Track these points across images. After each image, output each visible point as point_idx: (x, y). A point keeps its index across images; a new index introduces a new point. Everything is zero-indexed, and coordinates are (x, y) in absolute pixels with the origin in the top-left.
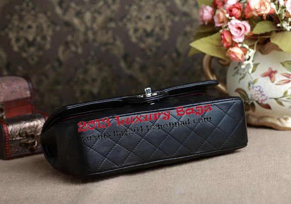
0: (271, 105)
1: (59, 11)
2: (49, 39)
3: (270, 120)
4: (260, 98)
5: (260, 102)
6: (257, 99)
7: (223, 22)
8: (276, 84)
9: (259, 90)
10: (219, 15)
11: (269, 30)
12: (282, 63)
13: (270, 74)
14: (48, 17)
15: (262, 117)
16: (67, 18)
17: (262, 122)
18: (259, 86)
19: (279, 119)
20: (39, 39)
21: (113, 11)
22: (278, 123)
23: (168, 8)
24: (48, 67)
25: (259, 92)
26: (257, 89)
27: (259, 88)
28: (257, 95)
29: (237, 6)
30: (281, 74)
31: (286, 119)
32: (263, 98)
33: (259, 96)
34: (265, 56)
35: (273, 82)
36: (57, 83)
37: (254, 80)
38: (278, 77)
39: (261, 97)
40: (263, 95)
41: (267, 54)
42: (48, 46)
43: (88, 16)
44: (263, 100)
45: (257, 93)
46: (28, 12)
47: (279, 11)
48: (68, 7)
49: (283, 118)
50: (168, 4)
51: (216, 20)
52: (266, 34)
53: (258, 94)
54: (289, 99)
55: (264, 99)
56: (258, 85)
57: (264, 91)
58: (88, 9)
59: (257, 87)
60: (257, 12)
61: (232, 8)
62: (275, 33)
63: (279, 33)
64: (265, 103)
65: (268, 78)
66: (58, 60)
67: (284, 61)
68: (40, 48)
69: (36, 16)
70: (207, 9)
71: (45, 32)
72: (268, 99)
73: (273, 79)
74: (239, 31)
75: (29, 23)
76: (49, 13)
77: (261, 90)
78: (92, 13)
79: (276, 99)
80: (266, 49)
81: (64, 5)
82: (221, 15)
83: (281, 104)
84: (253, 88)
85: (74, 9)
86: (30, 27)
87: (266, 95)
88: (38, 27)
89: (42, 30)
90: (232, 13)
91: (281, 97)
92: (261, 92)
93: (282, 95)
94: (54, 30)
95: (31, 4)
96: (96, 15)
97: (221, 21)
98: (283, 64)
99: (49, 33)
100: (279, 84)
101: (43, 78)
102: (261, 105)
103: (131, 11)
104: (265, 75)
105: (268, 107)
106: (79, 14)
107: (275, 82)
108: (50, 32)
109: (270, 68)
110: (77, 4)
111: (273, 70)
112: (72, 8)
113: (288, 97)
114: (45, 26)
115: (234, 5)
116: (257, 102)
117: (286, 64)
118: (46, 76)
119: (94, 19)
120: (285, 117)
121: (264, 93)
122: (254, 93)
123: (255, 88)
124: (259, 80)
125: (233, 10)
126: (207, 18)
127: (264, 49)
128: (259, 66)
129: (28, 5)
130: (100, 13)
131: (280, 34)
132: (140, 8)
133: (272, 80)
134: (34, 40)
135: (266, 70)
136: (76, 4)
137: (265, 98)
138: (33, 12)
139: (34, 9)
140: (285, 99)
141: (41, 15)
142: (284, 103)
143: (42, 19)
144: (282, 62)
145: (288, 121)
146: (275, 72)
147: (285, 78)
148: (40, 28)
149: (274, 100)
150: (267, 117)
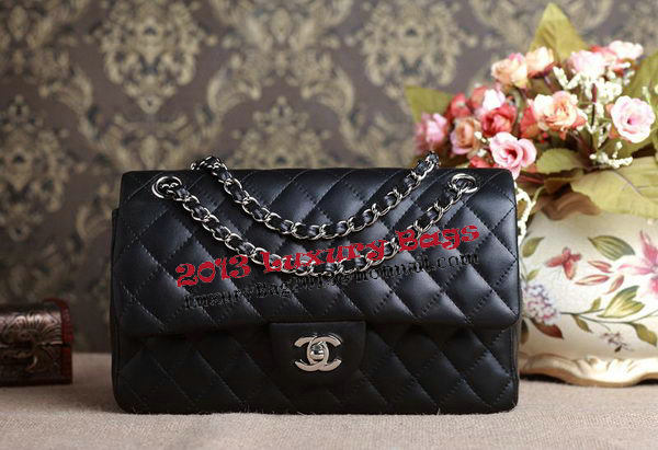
0: (562, 329)
1: (86, 129)
2: (59, 188)
3: (556, 363)
4: (540, 312)
5: (539, 321)
6: (533, 314)
7: (470, 146)
8: (577, 283)
9: (540, 294)
10: (463, 130)
11: (568, 167)
12: (591, 240)
13: (566, 262)
14: (62, 142)
15: (540, 357)
16: (103, 146)
17: (538, 366)
18: (541, 286)
19: (575, 362)
20: (36, 187)
21: (205, 141)
22: (575, 370)
23: (324, 144)
24: (51, 249)
25: (539, 299)
26: (536, 292)
27: (539, 289)
28: (533, 306)
29: (506, 112)
30: (589, 262)
31: (591, 362)
32: (548, 311)
33: (538, 307)
34: (557, 223)
35: (571, 278)
36: (68, 286)
37: (529, 271)
38: (583, 269)
39: (542, 309)
40: (548, 305)
41: (560, 219)
42: (54, 205)
43: (150, 146)
44: (546, 317)
45: (534, 299)
46: (19, 126)
47: (594, 127)
48: (109, 123)
49: (586, 360)
50: (326, 135)
51: (455, 141)
52: (563, 173)
53: (537, 303)
54: (602, 316)
55: (548, 314)
56: (537, 283)
57: (549, 296)
58: (152, 133)
59: (534, 288)
60: (548, 123)
61: (494, 115)
62: (580, 173)
63: (589, 176)
64: (550, 322)
65: (561, 269)
66: (75, 237)
67: (597, 235)
68: (38, 206)
69: (34, 136)
70: (434, 120)
71: (52, 173)
72: (559, 315)
73: (572, 271)
74: (510, 157)
75: (19, 150)
76: (64, 133)
77: (544, 294)
78: (160, 140)
79: (574, 315)
80: (559, 208)
81: (100, 119)
82: (468, 129)
83: (585, 327)
84: (526, 289)
85: (120, 128)
86: (19, 159)
87: (554, 307)
88: (36, 161)
89: (46, 168)
90: (493, 125)
91: (586, 313)
92: (544, 298)
93: (588, 308)
94: (71, 171)
95: (25, 110)
96: (168, 145)
97: (467, 142)
98: (594, 242)
99: (59, 175)
100: (583, 284)
101: (37, 273)
102: (540, 326)
103: (244, 143)
104: (554, 263)
105: (555, 332)
106: (129, 140)
107: (576, 279)
108: (63, 175)
109: (566, 249)
110: (128, 119)
111: (573, 252)
112: (117, 126)
113: (600, 313)
114: (52, 161)
115: (497, 109)
116: (533, 320)
117: (600, 243)
118: (45, 271)
119: (162, 154)
120: (590, 357)
121: (550, 302)
122: (529, 300)
123: (530, 290)
124: (540, 273)
125: (496, 119)
126: (434, 139)
127: (555, 208)
128: (542, 243)
129: (19, 112)
130: (176, 143)
131: (593, 177)
132: (265, 139)
133: (570, 275)
134: (26, 188)
135: (557, 252)
136: (125, 117)
137: (552, 311)
138: (29, 128)
139: (32, 121)
140: (593, 316)
141: (47, 135)
142: (591, 325)
143: (49, 145)
144: (592, 237)
145: (596, 366)
146: (577, 257)
147: (598, 272)
148: (41, 164)
149: (570, 318)
150: (551, 355)
